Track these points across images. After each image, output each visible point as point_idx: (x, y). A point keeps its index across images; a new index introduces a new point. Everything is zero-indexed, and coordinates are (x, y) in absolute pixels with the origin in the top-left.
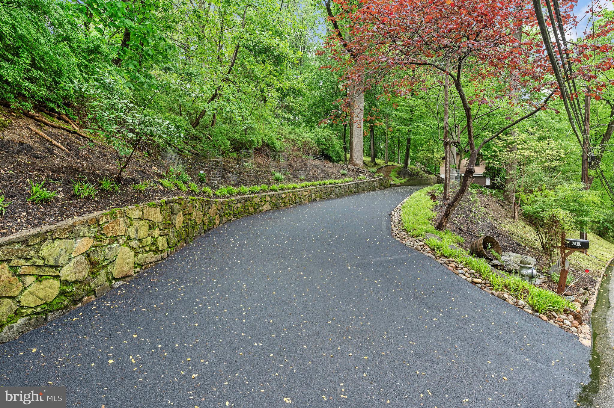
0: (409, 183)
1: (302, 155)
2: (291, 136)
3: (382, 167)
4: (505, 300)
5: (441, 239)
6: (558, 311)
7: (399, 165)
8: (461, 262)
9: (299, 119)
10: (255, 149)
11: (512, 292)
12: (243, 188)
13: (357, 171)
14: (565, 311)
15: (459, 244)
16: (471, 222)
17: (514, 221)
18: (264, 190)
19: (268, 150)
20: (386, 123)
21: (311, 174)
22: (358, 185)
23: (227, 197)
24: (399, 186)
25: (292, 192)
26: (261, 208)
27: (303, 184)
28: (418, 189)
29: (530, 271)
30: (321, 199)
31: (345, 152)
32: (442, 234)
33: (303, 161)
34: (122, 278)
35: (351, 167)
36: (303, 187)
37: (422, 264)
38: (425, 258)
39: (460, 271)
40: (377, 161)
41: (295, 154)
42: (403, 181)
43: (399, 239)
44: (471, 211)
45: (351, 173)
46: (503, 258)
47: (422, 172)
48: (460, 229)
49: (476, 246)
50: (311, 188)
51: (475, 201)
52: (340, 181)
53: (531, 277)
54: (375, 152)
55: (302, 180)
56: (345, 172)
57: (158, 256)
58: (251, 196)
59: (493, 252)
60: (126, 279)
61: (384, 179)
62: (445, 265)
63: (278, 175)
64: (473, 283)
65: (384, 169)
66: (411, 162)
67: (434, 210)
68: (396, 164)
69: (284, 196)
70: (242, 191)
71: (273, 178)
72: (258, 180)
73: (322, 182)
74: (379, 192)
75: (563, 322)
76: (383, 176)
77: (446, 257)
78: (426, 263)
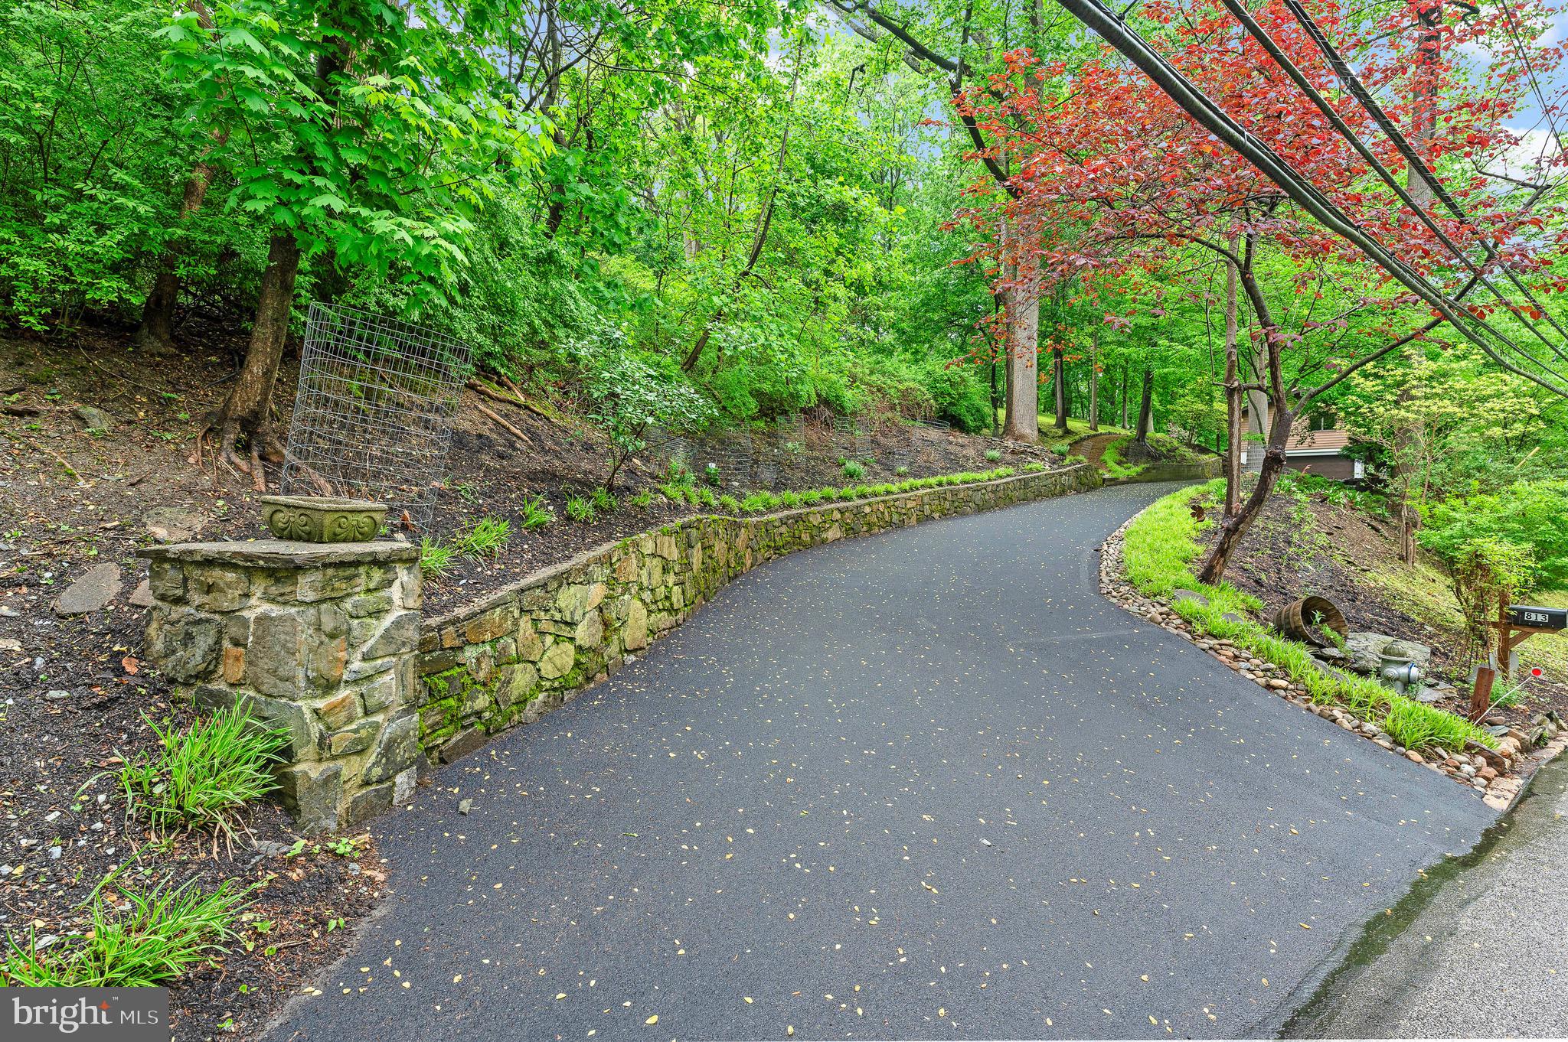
0: (1149, 476)
1: (898, 419)
2: (874, 378)
3: (1083, 439)
4: (1334, 721)
5: (1206, 601)
6: (1448, 746)
7: (1125, 431)
8: (1248, 648)
9: (888, 338)
10: (803, 410)
11: (1353, 707)
12: (789, 496)
13: (1022, 452)
14: (1469, 747)
15: (1252, 613)
16: (1288, 566)
17: (1404, 566)
18: (828, 499)
19: (827, 412)
20: (1092, 335)
21: (921, 460)
22: (1025, 483)
23: (762, 514)
24: (1123, 483)
25: (884, 502)
26: (824, 536)
27: (906, 485)
28: (1169, 492)
29: (1403, 670)
30: (944, 515)
31: (995, 407)
32: (1212, 591)
33: (902, 432)
34: (635, 650)
35: (1010, 443)
36: (906, 491)
37: (1162, 649)
38: (1169, 637)
39: (1243, 665)
40: (1071, 424)
41: (884, 417)
42: (1134, 470)
43: (1115, 601)
44: (1289, 543)
45: (1009, 457)
46: (1350, 644)
47: (1183, 449)
48: (1258, 582)
49: (1287, 617)
50: (922, 492)
51: (1302, 520)
52: (984, 475)
53: (1407, 683)
54: (1067, 401)
55: (902, 476)
56: (995, 454)
57: (672, 619)
58: (804, 511)
59: (1327, 630)
60: (639, 653)
61: (1087, 468)
62: (1212, 652)
63: (851, 465)
64: (1269, 687)
65: (1088, 444)
66: (1157, 422)
67: (1197, 541)
68: (1118, 430)
69: (867, 510)
70: (787, 502)
71: (841, 471)
72: (814, 479)
73: (944, 479)
74: (1076, 497)
75: (1458, 768)
76: (1086, 462)
77: (1215, 637)
78: (1169, 646)
